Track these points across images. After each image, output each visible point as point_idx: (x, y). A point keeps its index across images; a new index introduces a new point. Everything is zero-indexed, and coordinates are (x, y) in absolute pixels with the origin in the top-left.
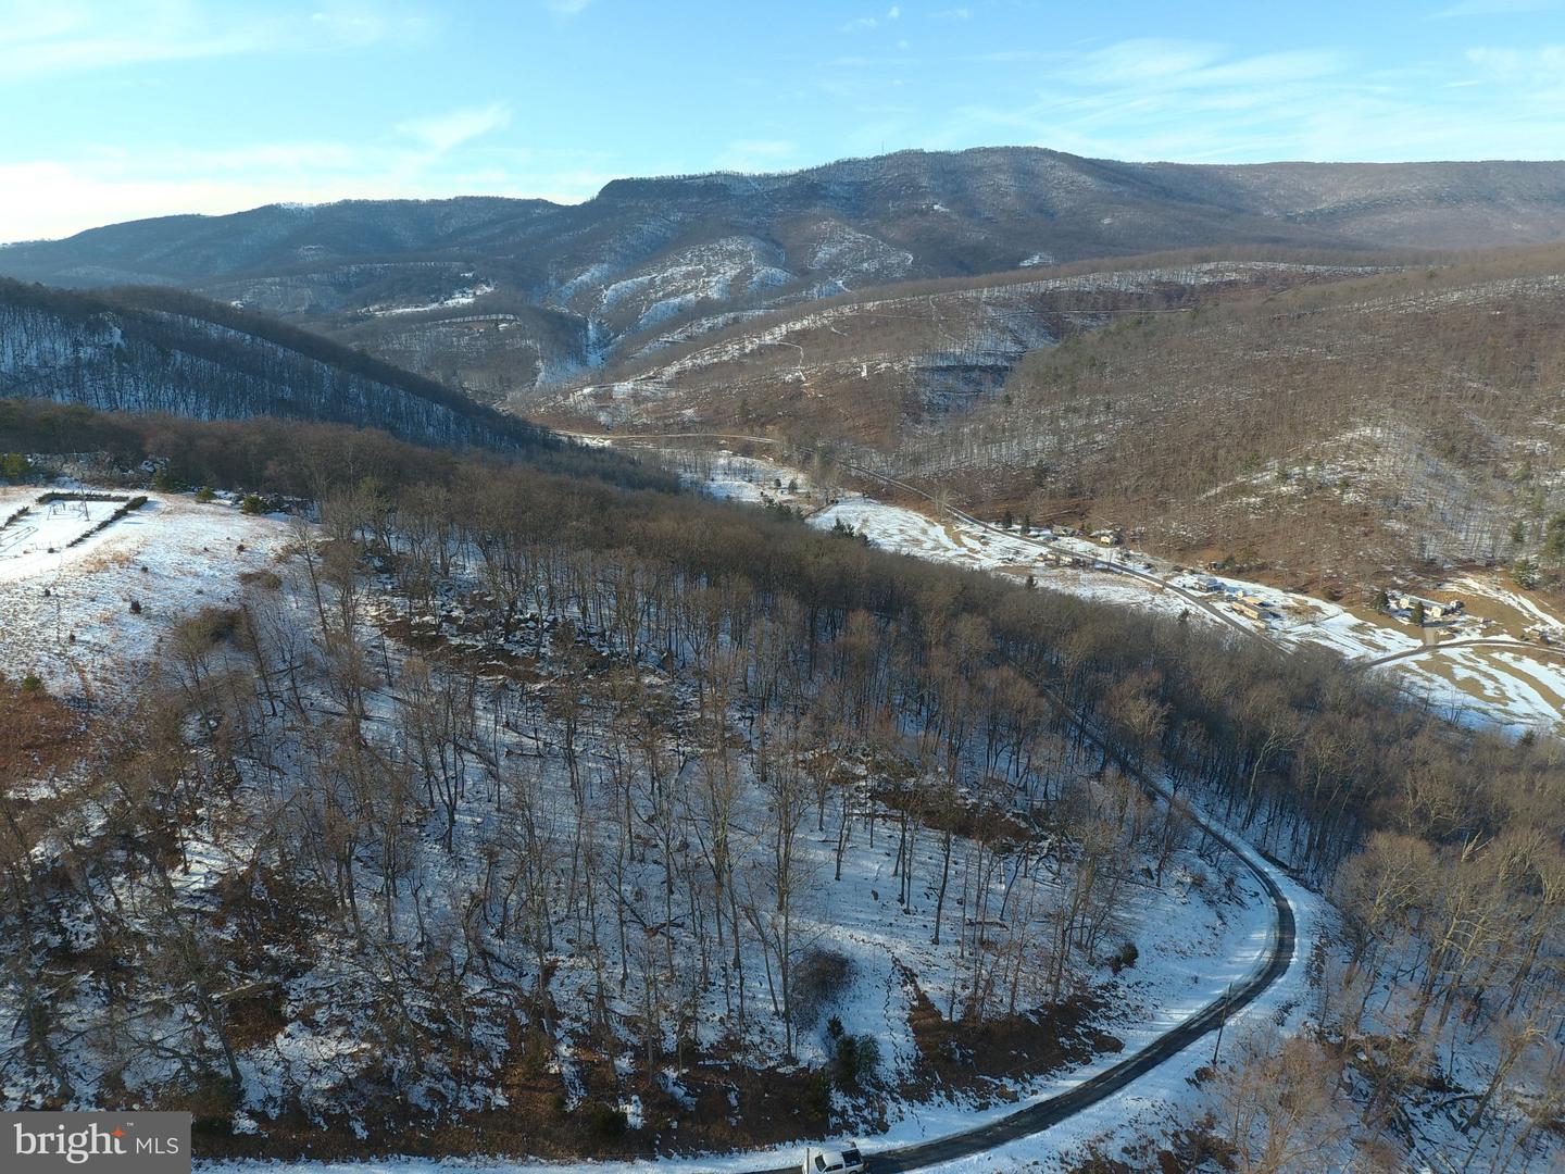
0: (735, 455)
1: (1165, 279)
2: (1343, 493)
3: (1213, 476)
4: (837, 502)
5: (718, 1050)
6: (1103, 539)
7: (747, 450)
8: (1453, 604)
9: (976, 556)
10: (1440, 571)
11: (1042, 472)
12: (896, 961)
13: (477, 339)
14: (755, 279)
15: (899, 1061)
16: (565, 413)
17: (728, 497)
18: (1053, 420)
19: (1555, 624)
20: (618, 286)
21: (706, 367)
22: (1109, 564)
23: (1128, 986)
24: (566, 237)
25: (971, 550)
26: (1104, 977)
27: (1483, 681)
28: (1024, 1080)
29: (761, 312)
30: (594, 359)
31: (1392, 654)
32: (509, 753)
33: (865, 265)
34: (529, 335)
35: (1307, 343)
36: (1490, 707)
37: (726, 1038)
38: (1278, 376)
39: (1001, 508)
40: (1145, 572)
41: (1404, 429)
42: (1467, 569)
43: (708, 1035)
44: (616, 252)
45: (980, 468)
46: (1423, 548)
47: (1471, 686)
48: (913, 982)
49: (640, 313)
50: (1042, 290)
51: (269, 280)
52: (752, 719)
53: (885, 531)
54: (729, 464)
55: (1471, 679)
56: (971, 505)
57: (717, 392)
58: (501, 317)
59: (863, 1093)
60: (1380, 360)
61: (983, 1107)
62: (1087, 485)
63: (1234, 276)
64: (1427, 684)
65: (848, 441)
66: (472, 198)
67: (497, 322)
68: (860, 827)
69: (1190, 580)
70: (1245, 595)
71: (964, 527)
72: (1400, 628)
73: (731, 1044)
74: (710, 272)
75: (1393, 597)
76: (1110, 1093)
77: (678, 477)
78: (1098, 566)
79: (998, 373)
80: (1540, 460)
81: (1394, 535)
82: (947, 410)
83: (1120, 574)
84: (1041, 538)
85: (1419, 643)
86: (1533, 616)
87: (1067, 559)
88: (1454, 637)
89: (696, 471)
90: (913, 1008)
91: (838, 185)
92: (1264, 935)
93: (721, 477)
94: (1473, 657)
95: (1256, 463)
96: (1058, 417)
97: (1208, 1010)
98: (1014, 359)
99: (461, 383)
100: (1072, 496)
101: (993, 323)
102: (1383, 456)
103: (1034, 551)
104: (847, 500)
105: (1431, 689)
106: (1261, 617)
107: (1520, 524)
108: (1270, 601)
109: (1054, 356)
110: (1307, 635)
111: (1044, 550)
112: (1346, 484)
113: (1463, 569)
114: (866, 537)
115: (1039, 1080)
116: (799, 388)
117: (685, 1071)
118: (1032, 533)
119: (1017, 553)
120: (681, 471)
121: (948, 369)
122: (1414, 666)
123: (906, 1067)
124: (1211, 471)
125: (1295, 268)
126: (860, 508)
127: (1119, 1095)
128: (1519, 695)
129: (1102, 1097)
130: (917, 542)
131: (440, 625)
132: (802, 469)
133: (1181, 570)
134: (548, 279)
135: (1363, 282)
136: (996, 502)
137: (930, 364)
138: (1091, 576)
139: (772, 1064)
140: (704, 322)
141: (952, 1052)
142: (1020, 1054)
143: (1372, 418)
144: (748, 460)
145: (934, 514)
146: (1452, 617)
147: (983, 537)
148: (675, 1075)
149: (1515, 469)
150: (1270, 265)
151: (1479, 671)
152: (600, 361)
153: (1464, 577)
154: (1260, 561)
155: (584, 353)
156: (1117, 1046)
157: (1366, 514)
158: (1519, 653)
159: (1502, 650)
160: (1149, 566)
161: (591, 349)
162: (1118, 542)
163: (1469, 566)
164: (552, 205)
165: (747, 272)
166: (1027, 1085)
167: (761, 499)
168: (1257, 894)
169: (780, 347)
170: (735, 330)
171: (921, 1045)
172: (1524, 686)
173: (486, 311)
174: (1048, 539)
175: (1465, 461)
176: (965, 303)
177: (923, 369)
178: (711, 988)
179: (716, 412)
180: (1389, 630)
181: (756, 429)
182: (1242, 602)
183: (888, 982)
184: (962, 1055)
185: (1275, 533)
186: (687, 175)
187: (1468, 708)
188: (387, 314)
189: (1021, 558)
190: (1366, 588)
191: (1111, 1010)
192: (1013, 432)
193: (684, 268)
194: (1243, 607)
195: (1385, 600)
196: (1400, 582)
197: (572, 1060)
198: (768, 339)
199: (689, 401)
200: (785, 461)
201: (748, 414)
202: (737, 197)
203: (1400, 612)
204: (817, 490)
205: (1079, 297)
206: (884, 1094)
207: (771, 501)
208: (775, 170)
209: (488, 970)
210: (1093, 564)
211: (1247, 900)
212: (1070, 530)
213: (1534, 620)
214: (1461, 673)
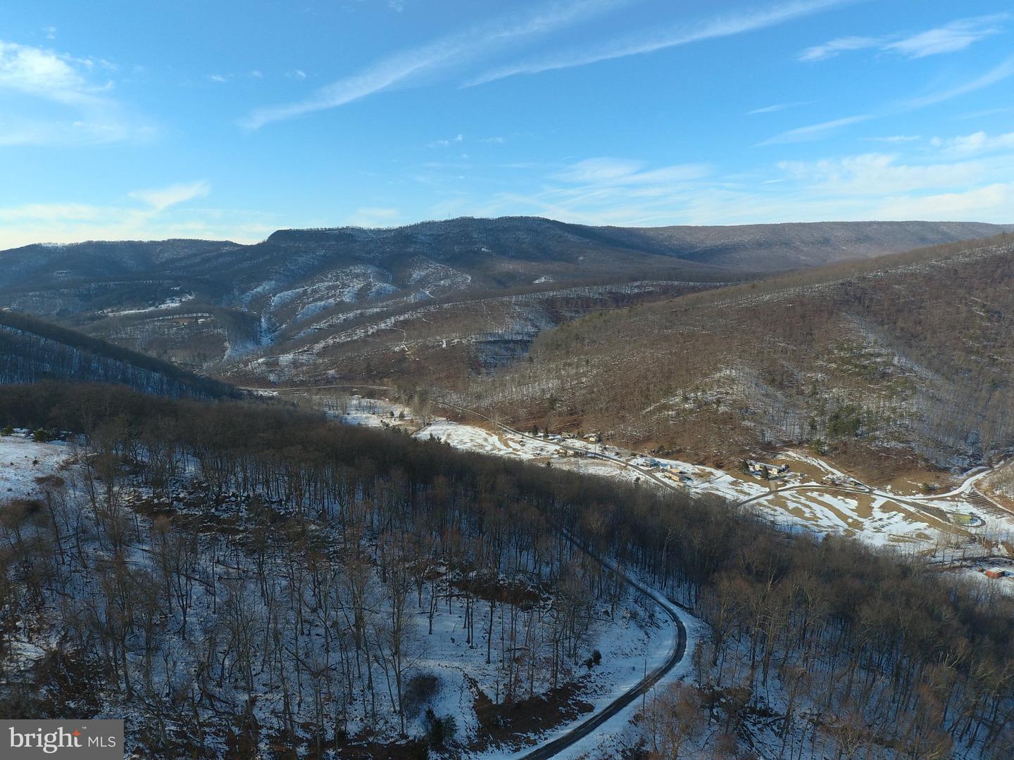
0: (363, 398)
1: (614, 291)
2: (718, 406)
3: (648, 400)
4: (431, 424)
5: (361, 736)
6: (591, 439)
7: (371, 395)
8: (783, 466)
9: (518, 453)
10: (774, 448)
11: (553, 401)
12: (465, 675)
13: (182, 329)
14: (373, 290)
15: (468, 730)
16: (245, 375)
17: (359, 424)
18: (558, 370)
19: (839, 474)
20: (282, 294)
21: (343, 343)
22: (595, 454)
23: (597, 675)
24: (246, 264)
25: (514, 449)
26: (583, 671)
27: (804, 509)
28: (540, 733)
29: (378, 310)
30: (265, 341)
31: (754, 497)
32: (220, 578)
33: (442, 282)
34: (219, 326)
35: (691, 325)
36: (808, 523)
37: (365, 728)
38: (678, 343)
39: (531, 424)
40: (616, 458)
41: (747, 369)
42: (789, 446)
43: (353, 728)
44: (280, 273)
45: (517, 401)
46: (764, 435)
47: (797, 512)
48: (476, 686)
49: (297, 311)
50: (546, 297)
51: (31, 294)
52: (377, 546)
53: (461, 441)
54: (360, 403)
55: (796, 508)
56: (513, 422)
57: (351, 359)
58: (200, 315)
59: (447, 751)
60: (731, 333)
61: (517, 750)
62: (579, 408)
63: (651, 289)
64: (772, 512)
65: (436, 387)
66: (179, 240)
67: (197, 318)
68: (444, 602)
69: (640, 461)
70: (671, 468)
71: (509, 436)
72: (756, 482)
73: (367, 732)
74: (344, 285)
75: (751, 465)
76: (588, 733)
77: (325, 413)
78: (589, 455)
79: (525, 344)
80: (821, 384)
81: (748, 429)
82: (496, 366)
83: (602, 459)
84: (556, 441)
85: (767, 490)
86: (827, 470)
87: (571, 452)
88: (786, 485)
89: (337, 409)
90: (476, 700)
91: (423, 236)
92: (670, 642)
93: (354, 412)
94: (796, 495)
95: (669, 392)
96: (560, 369)
97: (640, 684)
98: (533, 336)
99: (170, 358)
100: (571, 414)
101: (519, 316)
102: (738, 385)
103: (552, 448)
104: (437, 423)
105: (774, 515)
106: (681, 480)
107: (814, 420)
108: (685, 471)
109: (556, 334)
110: (707, 488)
111: (558, 447)
112: (718, 402)
113: (786, 446)
114: (449, 444)
115: (548, 732)
116: (403, 355)
117: (339, 750)
118: (550, 438)
119: (542, 450)
120: (326, 409)
121: (495, 342)
122: (766, 503)
123: (472, 734)
124: (647, 397)
125: (683, 283)
126: (445, 427)
127: (592, 734)
128: (824, 515)
129: (583, 736)
130: (482, 446)
131: (172, 503)
132: (408, 405)
133: (635, 455)
134: (233, 290)
135: (719, 290)
136: (528, 420)
137: (484, 339)
138: (585, 461)
139: (392, 740)
140: (340, 316)
141: (498, 721)
142: (537, 719)
143: (729, 365)
144: (372, 401)
145: (492, 429)
146: (783, 474)
147: (522, 441)
148: (334, 753)
149: (808, 389)
150: (670, 283)
151: (801, 504)
152: (270, 341)
153: (788, 451)
154: (678, 448)
155: (258, 336)
156: (590, 708)
157: (731, 418)
158: (821, 492)
159: (812, 491)
160: (617, 454)
161: (263, 334)
162: (599, 440)
163: (790, 445)
164: (236, 245)
165: (367, 287)
166: (541, 735)
167: (381, 425)
168: (667, 621)
169: (391, 331)
170: (361, 321)
171: (480, 720)
172: (826, 510)
173: (189, 312)
174: (560, 441)
175: (781, 386)
176: (502, 304)
177: (480, 342)
178: (354, 702)
179: (351, 371)
180: (751, 483)
181: (377, 381)
182: (670, 472)
183: (461, 688)
184: (504, 722)
185: (684, 431)
186: (327, 228)
187: (796, 524)
188: (117, 314)
189: (544, 453)
190: (737, 460)
191: (587, 689)
192: (536, 378)
193: (326, 284)
194: (671, 475)
195: (747, 466)
196: (754, 455)
197: (269, 751)
198: (383, 326)
199: (332, 365)
200: (396, 400)
201: (372, 371)
202: (359, 241)
203: (755, 472)
204: (418, 417)
205: (567, 301)
206: (460, 750)
207: (387, 425)
208: (384, 226)
209: (212, 705)
210: (586, 454)
211: (661, 624)
212: (572, 435)
213: (828, 472)
214: (791, 505)
